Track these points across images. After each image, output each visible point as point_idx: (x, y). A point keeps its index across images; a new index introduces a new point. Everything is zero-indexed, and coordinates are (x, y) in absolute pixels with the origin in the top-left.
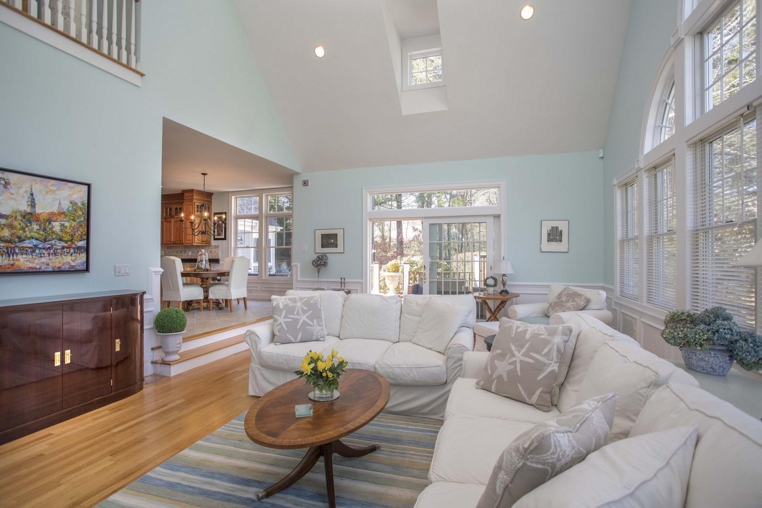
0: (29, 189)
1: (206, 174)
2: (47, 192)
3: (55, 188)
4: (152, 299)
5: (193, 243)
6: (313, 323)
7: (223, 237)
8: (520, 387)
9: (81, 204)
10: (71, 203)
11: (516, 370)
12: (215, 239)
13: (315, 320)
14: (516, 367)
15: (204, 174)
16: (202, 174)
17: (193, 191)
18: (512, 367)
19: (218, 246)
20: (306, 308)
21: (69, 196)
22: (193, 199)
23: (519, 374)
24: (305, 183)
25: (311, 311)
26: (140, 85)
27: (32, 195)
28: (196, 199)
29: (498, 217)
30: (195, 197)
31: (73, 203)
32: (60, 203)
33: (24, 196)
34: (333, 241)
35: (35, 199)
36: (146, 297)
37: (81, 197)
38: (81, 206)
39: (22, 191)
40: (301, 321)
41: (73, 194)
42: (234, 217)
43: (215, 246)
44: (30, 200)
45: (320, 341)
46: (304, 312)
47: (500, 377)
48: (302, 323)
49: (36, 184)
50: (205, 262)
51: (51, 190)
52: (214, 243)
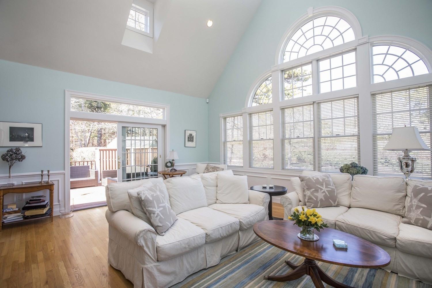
8: (331, 201)
11: (327, 195)
14: (326, 193)
18: (324, 194)
23: (329, 196)
29: (164, 126)
34: (27, 135)
47: (321, 200)
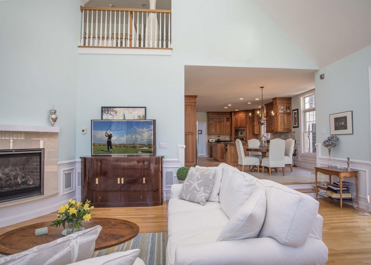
0: (123, 113)
1: (263, 87)
2: (129, 113)
3: (132, 111)
4: (179, 161)
5: (277, 131)
6: (200, 189)
7: (297, 125)
9: (143, 116)
10: (138, 116)
12: (294, 127)
13: (202, 188)
15: (262, 87)
16: (261, 87)
17: (276, 98)
19: (295, 132)
20: (199, 177)
21: (137, 113)
22: (277, 103)
24: (322, 77)
25: (202, 180)
26: (171, 55)
27: (124, 115)
28: (279, 103)
30: (277, 102)
31: (139, 117)
32: (134, 117)
33: (121, 116)
34: (343, 123)
35: (125, 116)
36: (164, 160)
37: (142, 113)
38: (142, 117)
39: (121, 114)
40: (193, 186)
41: (139, 112)
42: (303, 111)
43: (293, 132)
44: (123, 117)
45: (200, 204)
46: (198, 179)
48: (193, 187)
49: (126, 110)
50: (264, 142)
51: (131, 112)
52: (293, 130)
